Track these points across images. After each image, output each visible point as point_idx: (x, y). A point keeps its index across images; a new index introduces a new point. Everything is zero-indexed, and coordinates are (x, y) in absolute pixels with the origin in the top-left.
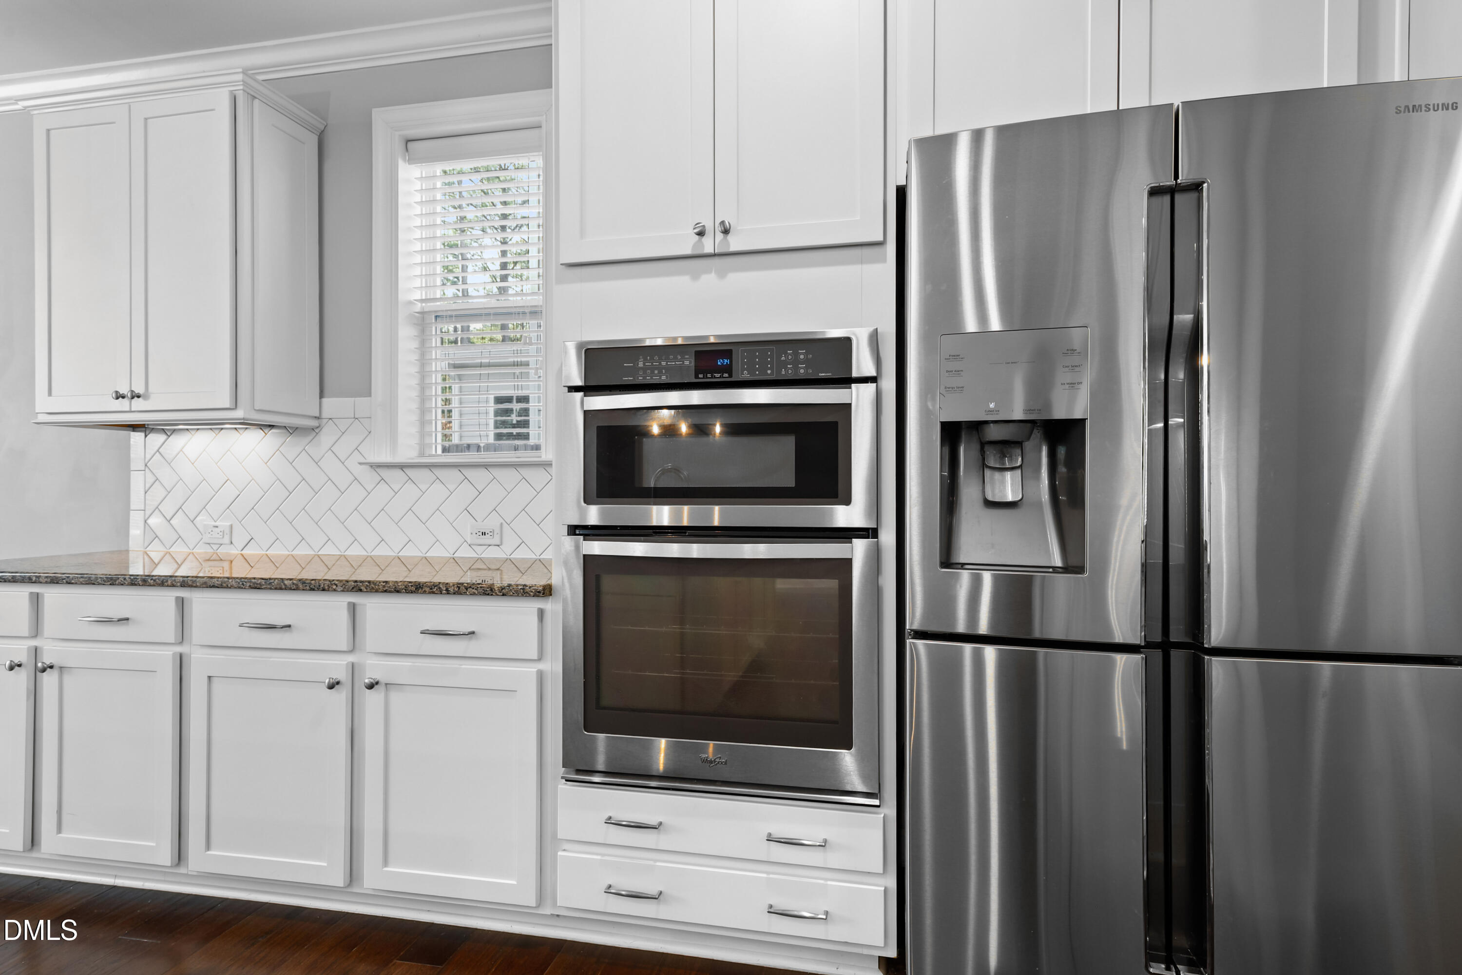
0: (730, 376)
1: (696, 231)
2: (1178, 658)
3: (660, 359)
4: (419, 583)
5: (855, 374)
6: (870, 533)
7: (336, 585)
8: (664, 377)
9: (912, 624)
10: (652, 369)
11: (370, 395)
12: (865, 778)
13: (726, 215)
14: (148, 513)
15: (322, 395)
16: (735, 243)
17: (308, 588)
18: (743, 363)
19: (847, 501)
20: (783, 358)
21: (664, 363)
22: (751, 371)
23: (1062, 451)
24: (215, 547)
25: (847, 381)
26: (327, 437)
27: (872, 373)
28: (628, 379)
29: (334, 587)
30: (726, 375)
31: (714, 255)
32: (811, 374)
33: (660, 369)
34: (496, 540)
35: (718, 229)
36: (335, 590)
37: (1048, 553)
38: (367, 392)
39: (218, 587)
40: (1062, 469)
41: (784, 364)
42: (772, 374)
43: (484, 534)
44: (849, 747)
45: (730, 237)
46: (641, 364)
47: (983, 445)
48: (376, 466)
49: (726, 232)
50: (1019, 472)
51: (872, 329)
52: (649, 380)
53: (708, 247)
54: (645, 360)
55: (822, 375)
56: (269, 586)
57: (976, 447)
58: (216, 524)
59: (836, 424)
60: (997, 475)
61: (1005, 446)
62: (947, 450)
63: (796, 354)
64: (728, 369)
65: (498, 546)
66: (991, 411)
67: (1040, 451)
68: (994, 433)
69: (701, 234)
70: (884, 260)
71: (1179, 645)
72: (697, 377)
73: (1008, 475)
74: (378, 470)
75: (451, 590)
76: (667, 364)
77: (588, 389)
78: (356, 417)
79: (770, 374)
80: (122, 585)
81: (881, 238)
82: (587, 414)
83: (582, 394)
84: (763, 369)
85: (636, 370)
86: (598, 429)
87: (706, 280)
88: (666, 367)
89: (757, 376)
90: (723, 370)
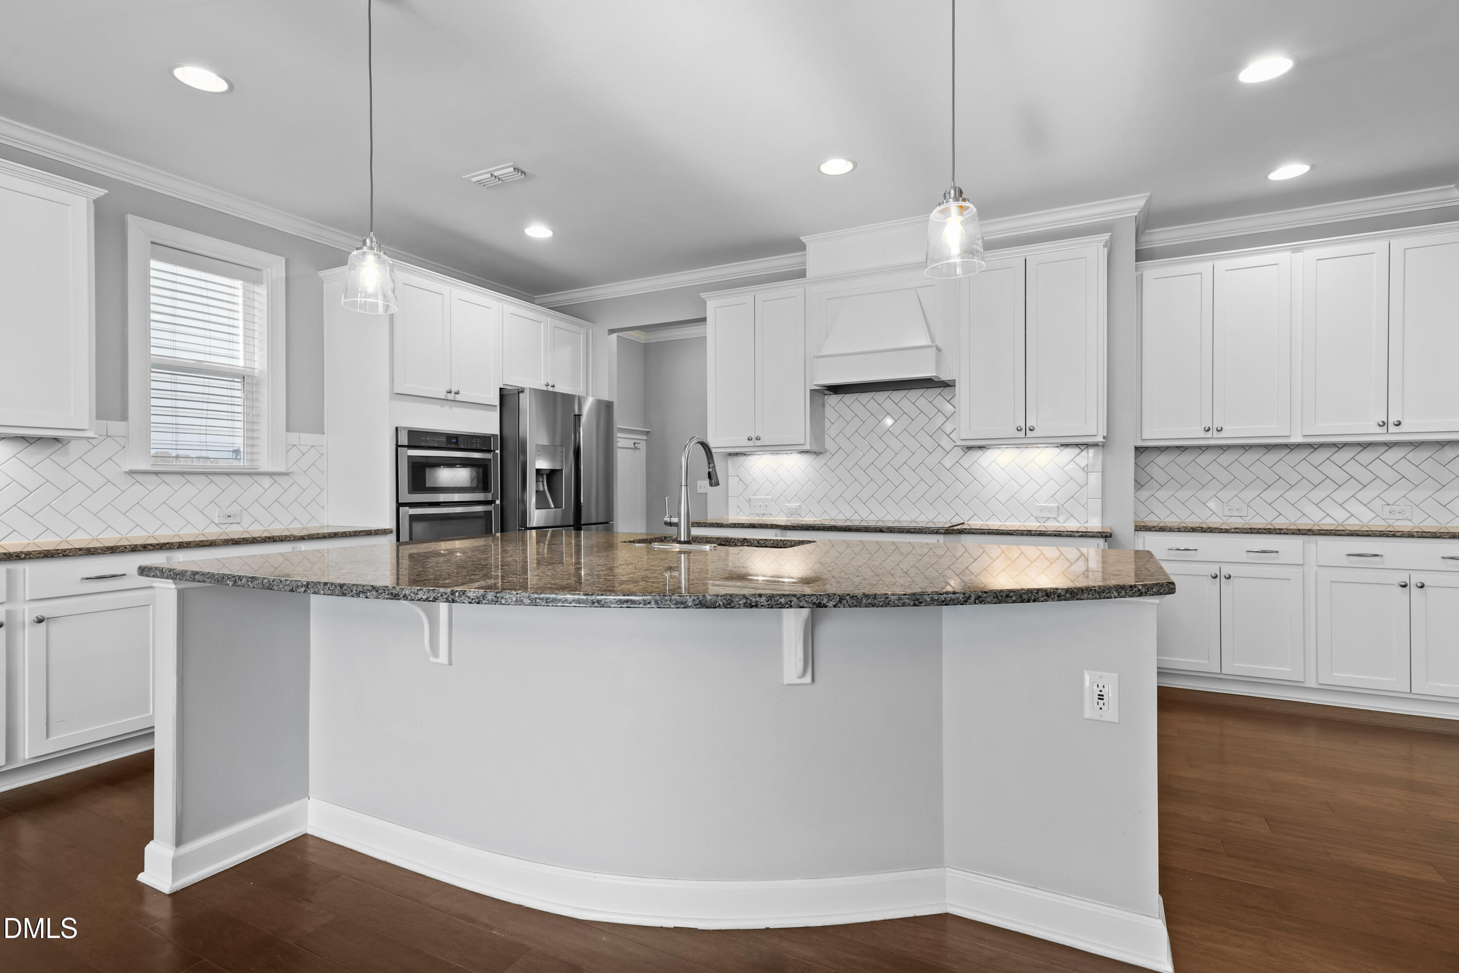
0: (458, 446)
1: (447, 391)
3: (432, 438)
4: (336, 533)
5: (492, 449)
7: (290, 537)
8: (436, 445)
9: (529, 525)
10: (432, 441)
11: (125, 420)
13: (457, 388)
16: (458, 397)
17: (272, 540)
18: (461, 442)
20: (473, 441)
21: (436, 439)
22: (463, 445)
25: (490, 451)
28: (423, 444)
29: (289, 538)
30: (456, 446)
31: (451, 400)
32: (480, 447)
33: (434, 441)
35: (454, 392)
36: (289, 540)
37: (550, 505)
39: (208, 546)
41: (473, 444)
43: (229, 516)
45: (457, 395)
46: (428, 439)
48: (133, 473)
49: (457, 393)
52: (431, 445)
53: (450, 396)
54: (430, 438)
55: (484, 448)
56: (246, 542)
59: (487, 465)
63: (477, 439)
64: (456, 443)
65: (238, 523)
69: (448, 393)
70: (496, 411)
72: (447, 445)
74: (135, 475)
75: (352, 534)
76: (426, 438)
77: (410, 447)
78: (109, 435)
79: (469, 447)
80: (123, 552)
81: (497, 405)
82: (409, 457)
83: (406, 448)
84: (467, 445)
85: (426, 441)
86: (413, 464)
87: (449, 409)
88: (437, 441)
89: (466, 447)
90: (454, 443)
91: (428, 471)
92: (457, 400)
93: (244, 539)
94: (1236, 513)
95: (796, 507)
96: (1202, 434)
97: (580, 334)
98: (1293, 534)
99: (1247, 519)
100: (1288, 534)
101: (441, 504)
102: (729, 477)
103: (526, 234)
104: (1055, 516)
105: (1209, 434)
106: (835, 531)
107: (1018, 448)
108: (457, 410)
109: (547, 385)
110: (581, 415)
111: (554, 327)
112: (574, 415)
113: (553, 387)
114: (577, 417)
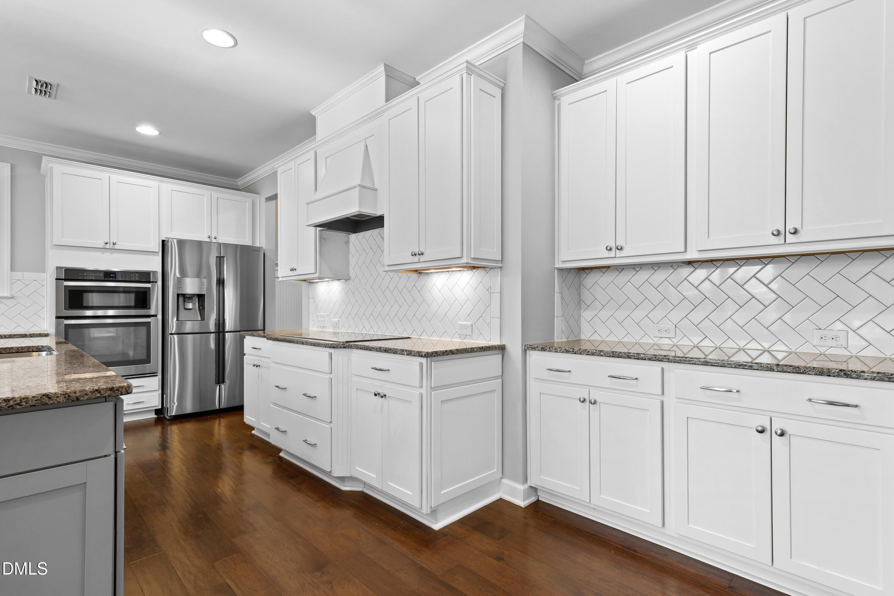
0: (116, 279)
1: (105, 243)
2: (221, 334)
3: (89, 273)
5: (150, 280)
6: (155, 316)
8: (93, 278)
10: (89, 276)
13: (114, 240)
16: (116, 247)
18: (119, 276)
19: (149, 309)
20: (132, 276)
21: (93, 274)
22: (122, 277)
23: (200, 299)
25: (148, 282)
27: (155, 281)
28: (80, 278)
30: (114, 279)
31: (110, 249)
32: (139, 280)
33: (92, 276)
35: (112, 243)
37: (198, 318)
40: (200, 302)
41: (132, 277)
42: (128, 279)
44: (149, 363)
46: (85, 274)
47: (185, 298)
49: (114, 244)
50: (192, 303)
52: (88, 278)
53: (108, 246)
55: (142, 280)
57: (183, 298)
59: (147, 292)
60: (188, 303)
61: (189, 298)
62: (178, 298)
63: (135, 275)
64: (115, 277)
66: (187, 292)
67: (196, 300)
68: (188, 296)
69: (106, 244)
70: (159, 255)
71: (221, 332)
72: (105, 278)
73: (190, 303)
77: (66, 280)
81: (158, 251)
82: (65, 286)
83: (64, 281)
84: (126, 278)
85: (83, 276)
86: (70, 291)
87: (107, 255)
88: (94, 276)
89: (124, 279)
90: (113, 277)
91: (85, 295)
92: (116, 248)
94: (664, 334)
95: (336, 322)
96: (606, 254)
97: (246, 202)
98: (650, 359)
99: (675, 341)
100: (645, 359)
101: (100, 317)
102: (310, 299)
103: (137, 132)
104: (470, 334)
105: (612, 254)
106: (285, 342)
107: (448, 271)
108: (116, 255)
109: (209, 238)
110: (224, 257)
111: (217, 198)
112: (217, 257)
113: (215, 238)
114: (221, 258)
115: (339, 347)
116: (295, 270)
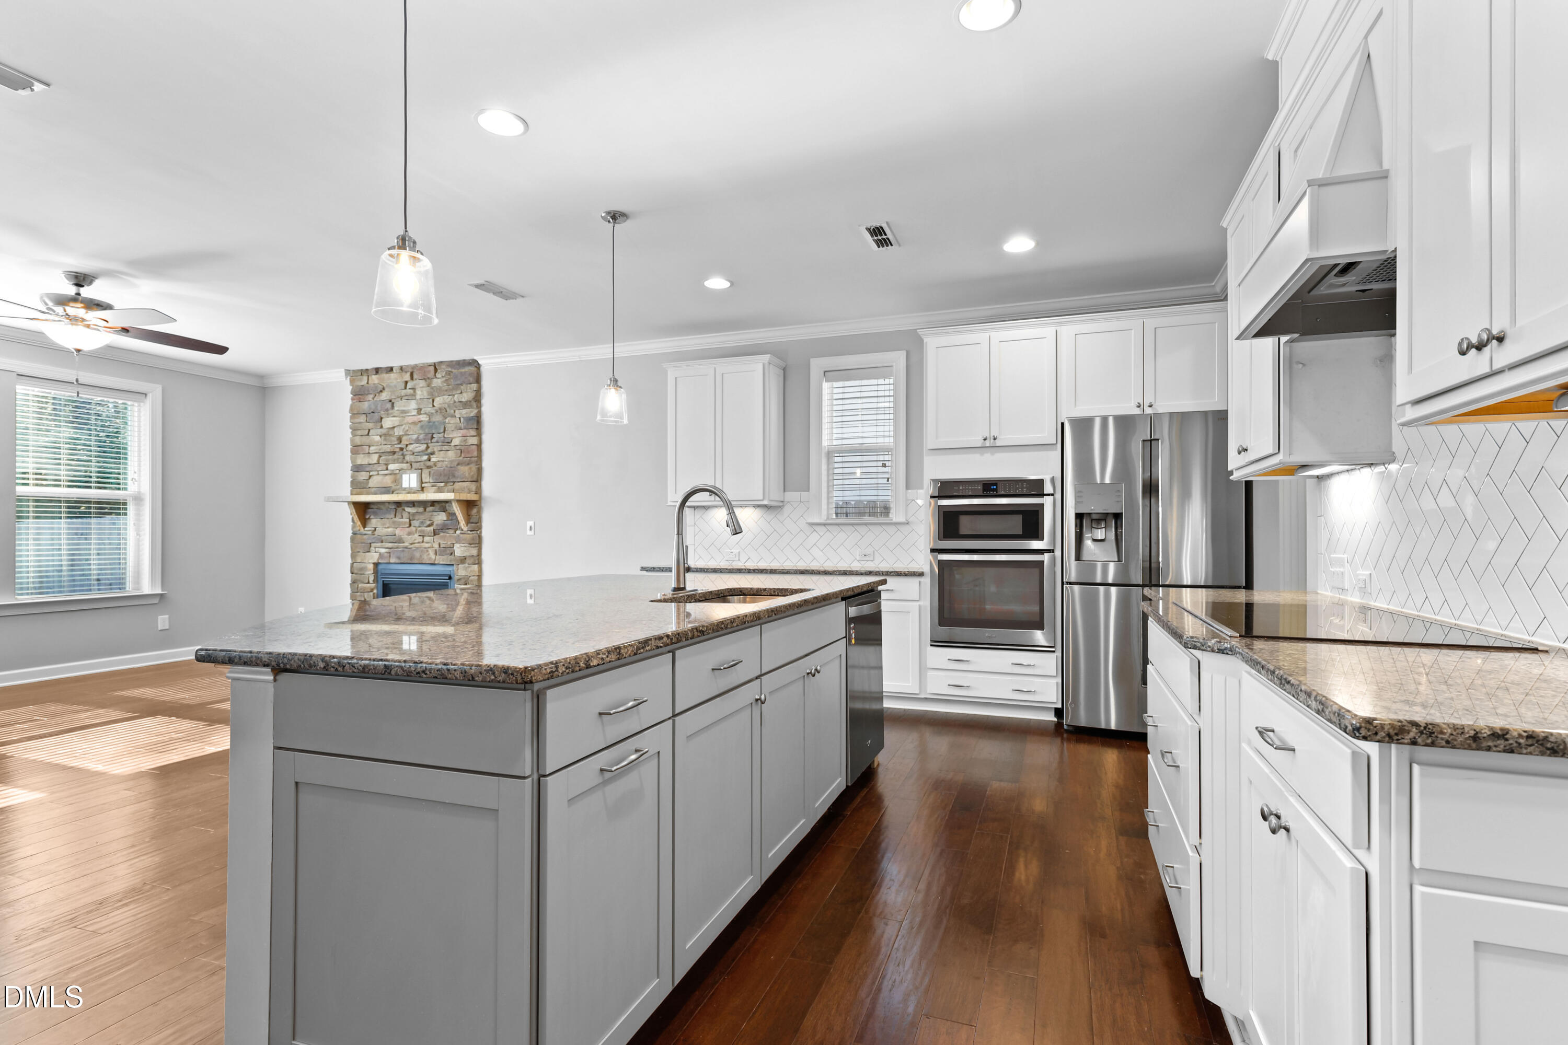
0: (998, 493)
1: (983, 439)
3: (965, 487)
5: (1045, 493)
6: (1052, 551)
8: (970, 493)
10: (966, 490)
11: (808, 491)
12: (1047, 640)
13: (994, 433)
14: (696, 545)
15: (784, 491)
16: (998, 443)
18: (1003, 488)
19: (1042, 539)
20: (1017, 486)
22: (1005, 491)
23: (1118, 522)
24: (731, 562)
25: (1042, 495)
26: (787, 509)
27: (1052, 492)
28: (956, 494)
30: (995, 492)
31: (990, 447)
32: (1028, 493)
33: (969, 489)
34: (872, 559)
35: (992, 438)
37: (1114, 556)
38: (808, 489)
41: (1017, 489)
43: (865, 555)
44: (1042, 629)
45: (996, 441)
46: (961, 488)
47: (1092, 520)
48: (812, 524)
49: (995, 439)
50: (1104, 529)
51: (1052, 476)
52: (964, 494)
53: (987, 443)
54: (963, 487)
55: (1033, 493)
57: (1089, 521)
58: (732, 551)
59: (1038, 511)
60: (1096, 531)
61: (1098, 521)
62: (1078, 521)
63: (1022, 485)
64: (996, 490)
65: (872, 561)
66: (1092, 510)
67: (1112, 522)
68: (1094, 517)
69: (985, 440)
70: (1056, 450)
71: (1155, 585)
72: (984, 493)
73: (1100, 531)
74: (813, 526)
76: (959, 488)
77: (941, 497)
78: (802, 501)
79: (1012, 492)
81: (1055, 442)
82: (939, 506)
83: (939, 499)
84: (1009, 490)
85: (958, 490)
86: (944, 512)
87: (987, 456)
88: (971, 489)
89: (1007, 493)
90: (994, 490)
91: (962, 519)
92: (997, 445)
93: (806, 570)
95: (1365, 577)
97: (1214, 323)
101: (979, 552)
102: (1318, 518)
103: (1005, 251)
108: (1000, 456)
109: (1139, 407)
110: (1158, 440)
111: (1155, 328)
112: (1144, 441)
113: (1150, 406)
114: (1152, 442)
115: (1209, 649)
116: (1246, 450)
